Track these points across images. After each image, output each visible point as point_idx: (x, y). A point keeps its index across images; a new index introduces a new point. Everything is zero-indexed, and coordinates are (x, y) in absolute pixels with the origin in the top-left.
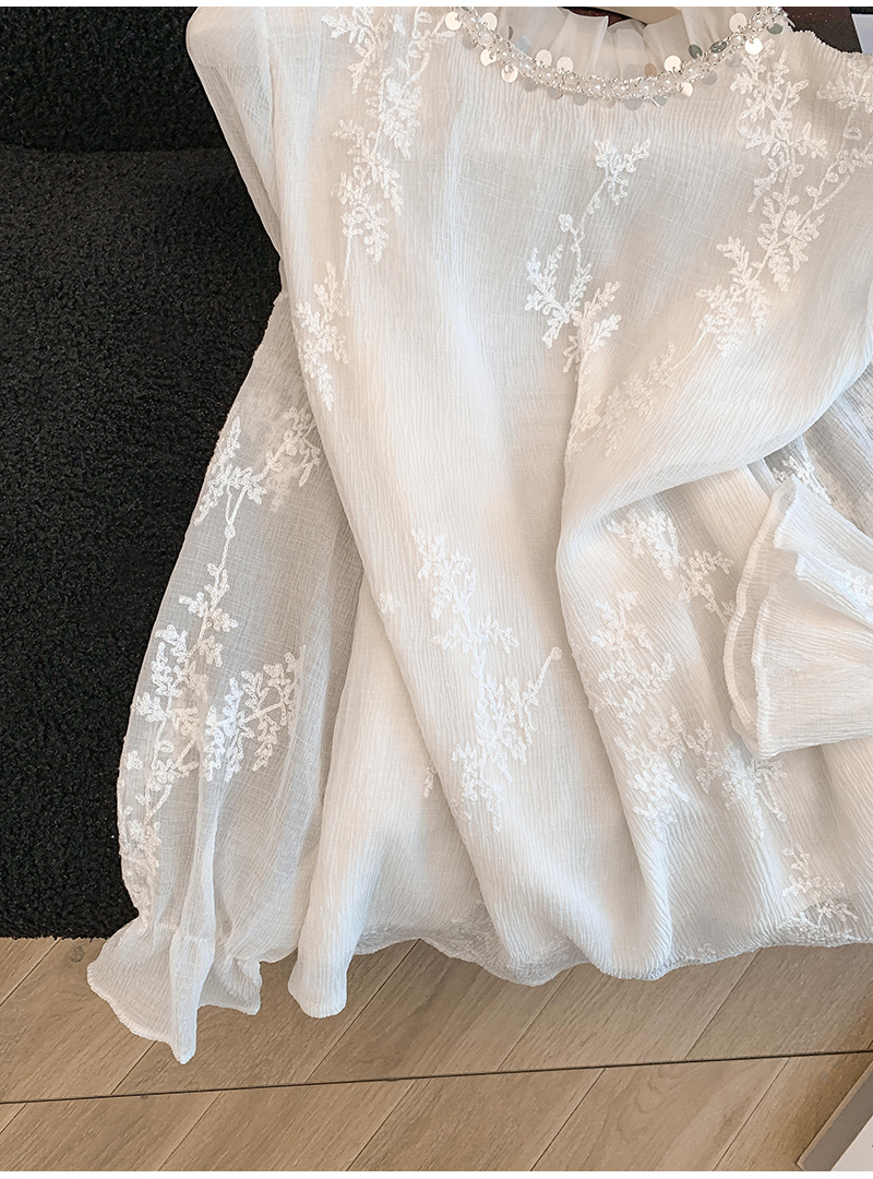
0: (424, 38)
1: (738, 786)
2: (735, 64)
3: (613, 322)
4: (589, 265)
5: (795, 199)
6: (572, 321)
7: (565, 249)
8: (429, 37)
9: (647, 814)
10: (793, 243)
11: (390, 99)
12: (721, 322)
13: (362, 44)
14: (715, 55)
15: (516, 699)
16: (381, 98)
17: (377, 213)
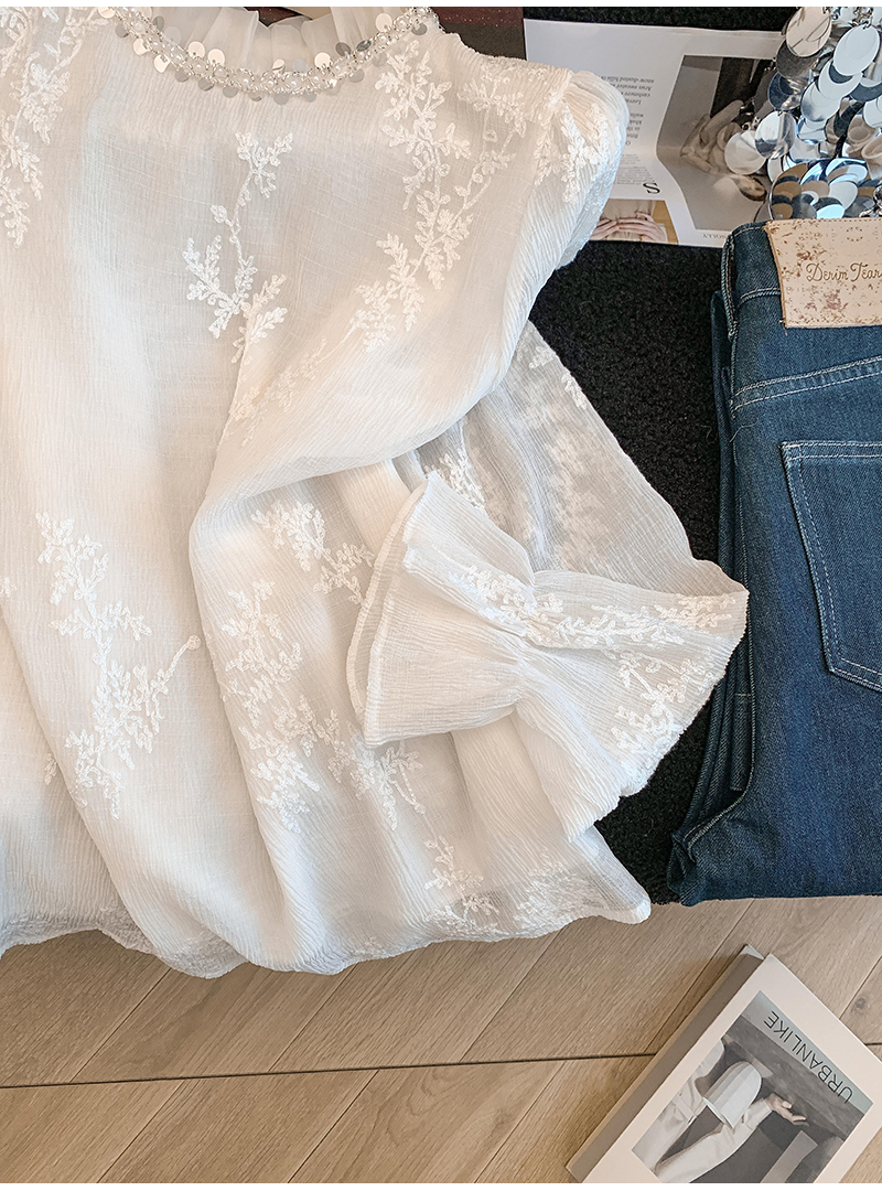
0: (78, 25)
1: (365, 776)
2: (379, 63)
3: (278, 314)
4: (251, 257)
5: (447, 199)
6: (242, 312)
7: (223, 240)
8: (83, 24)
9: (271, 803)
10: (447, 243)
11: (33, 83)
12: (372, 318)
13: (15, 29)
14: (362, 53)
15: (144, 687)
16: (25, 82)
17: (17, 197)
